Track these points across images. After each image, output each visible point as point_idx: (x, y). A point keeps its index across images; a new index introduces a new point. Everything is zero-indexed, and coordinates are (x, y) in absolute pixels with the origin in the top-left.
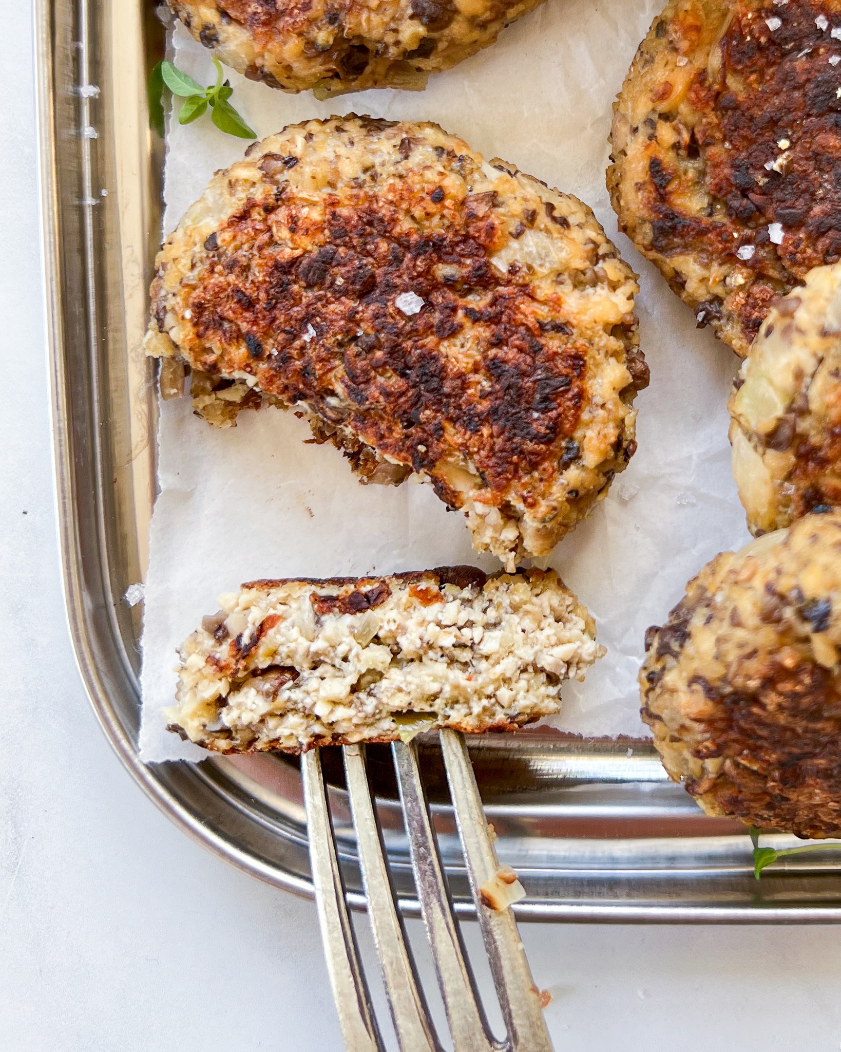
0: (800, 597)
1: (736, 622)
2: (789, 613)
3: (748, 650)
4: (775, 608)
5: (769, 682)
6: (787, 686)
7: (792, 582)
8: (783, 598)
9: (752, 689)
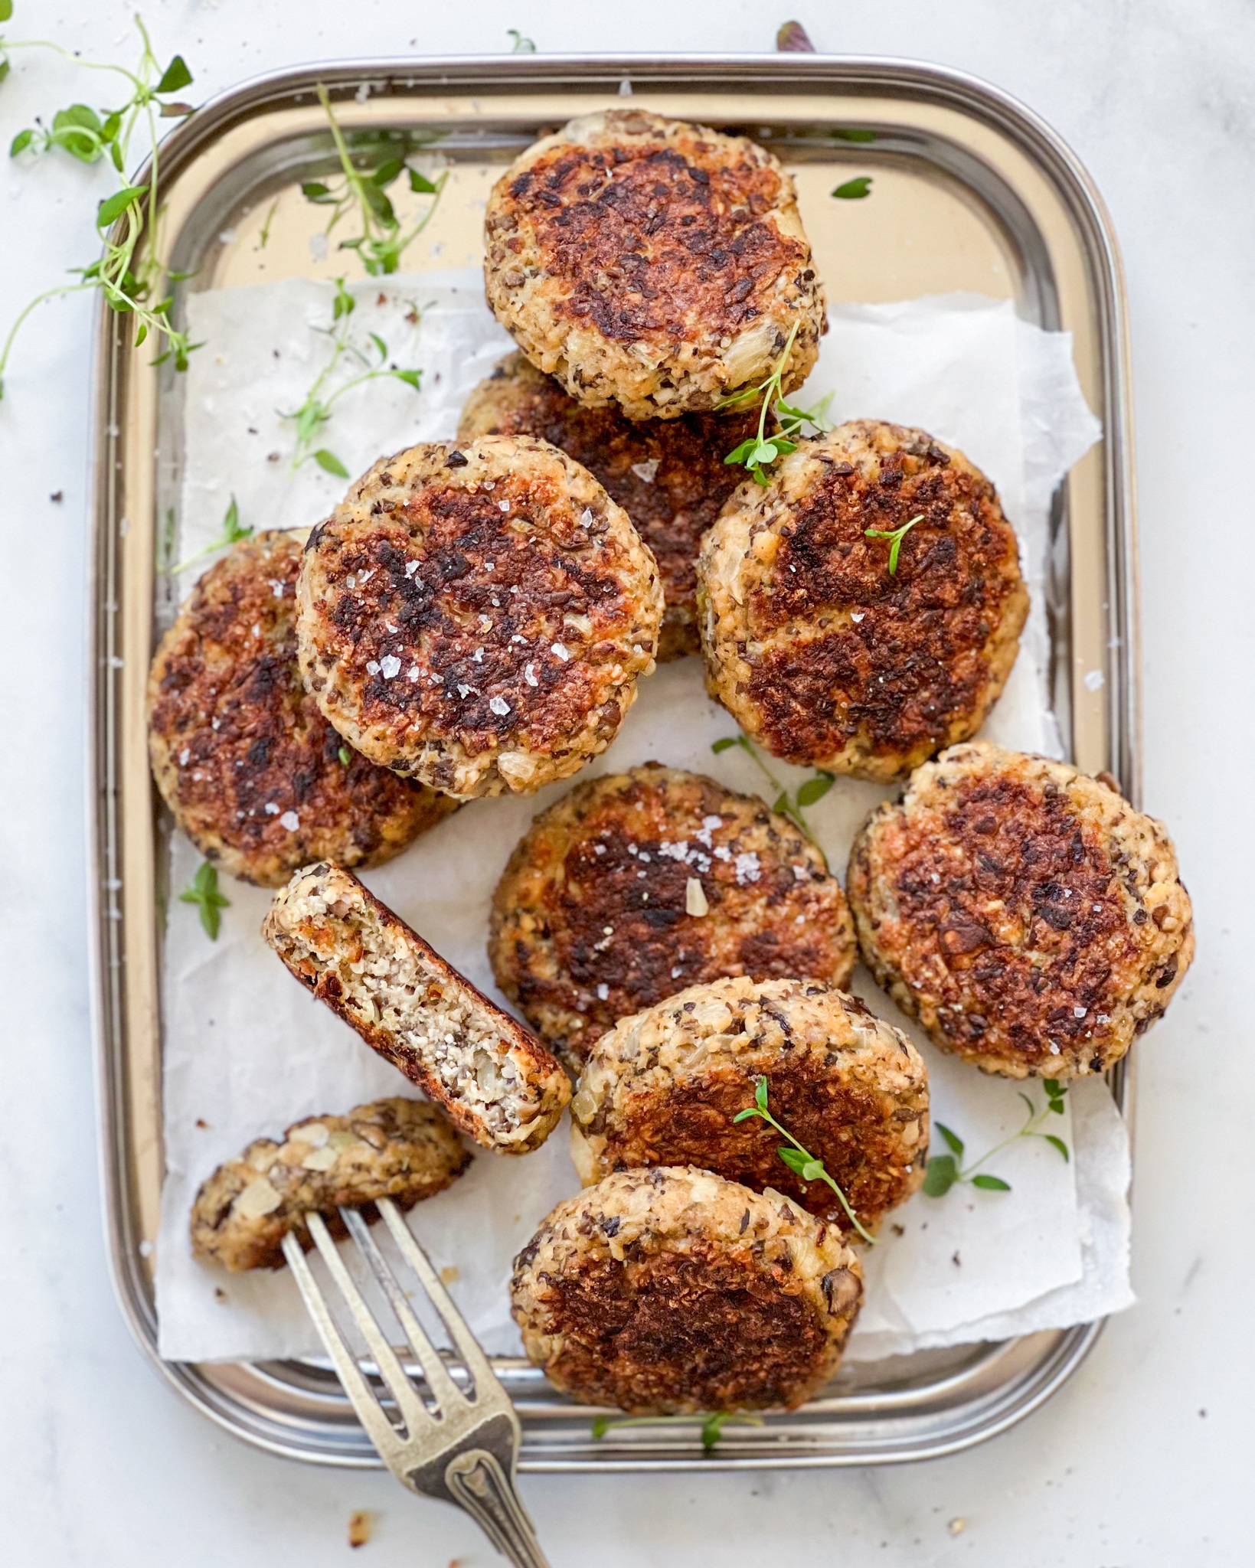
0: (603, 1218)
1: (565, 1237)
2: (596, 1228)
3: (572, 1251)
4: (588, 1225)
5: (584, 1271)
6: (595, 1274)
7: (599, 1210)
8: (592, 1219)
9: (575, 1277)
